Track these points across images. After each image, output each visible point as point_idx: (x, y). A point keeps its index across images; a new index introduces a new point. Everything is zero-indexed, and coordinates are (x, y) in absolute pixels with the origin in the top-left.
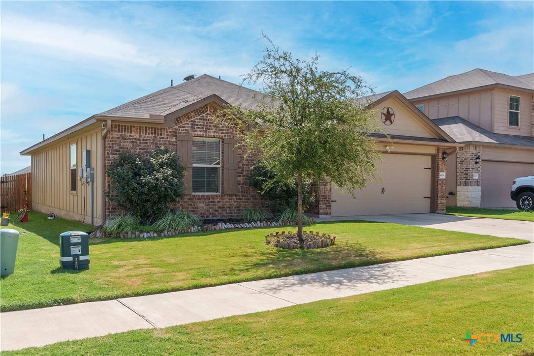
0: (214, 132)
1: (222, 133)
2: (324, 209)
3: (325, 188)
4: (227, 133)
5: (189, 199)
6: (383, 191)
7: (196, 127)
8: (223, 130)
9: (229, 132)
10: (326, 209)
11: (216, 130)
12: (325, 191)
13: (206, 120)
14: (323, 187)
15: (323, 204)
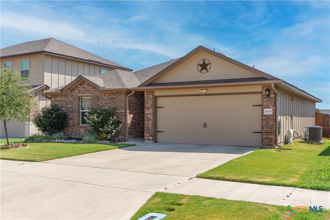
0: (88, 94)
1: (91, 94)
2: (147, 136)
3: (148, 123)
4: (93, 93)
5: (77, 127)
6: (205, 125)
7: (80, 92)
8: (92, 92)
9: (94, 93)
10: (149, 136)
11: (88, 92)
12: (148, 124)
13: (84, 88)
14: (147, 122)
15: (147, 133)
